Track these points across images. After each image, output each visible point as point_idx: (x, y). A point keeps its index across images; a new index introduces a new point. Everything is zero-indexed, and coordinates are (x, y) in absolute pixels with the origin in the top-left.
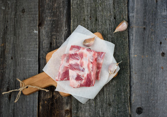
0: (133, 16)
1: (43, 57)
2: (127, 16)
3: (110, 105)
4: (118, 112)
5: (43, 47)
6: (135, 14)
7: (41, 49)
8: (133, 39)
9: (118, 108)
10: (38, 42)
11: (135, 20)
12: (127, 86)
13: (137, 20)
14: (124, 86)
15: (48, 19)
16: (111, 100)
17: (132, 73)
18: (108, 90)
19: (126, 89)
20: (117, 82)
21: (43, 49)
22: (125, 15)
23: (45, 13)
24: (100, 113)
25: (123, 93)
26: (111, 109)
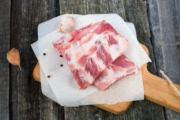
0: (159, 30)
1: (17, 101)
2: (149, 30)
5: (16, 84)
6: (160, 27)
7: (13, 88)
8: (162, 63)
10: (8, 77)
11: (161, 34)
13: (165, 35)
15: (25, 40)
17: (168, 117)
21: (16, 87)
22: (146, 29)
23: (20, 33)
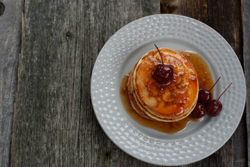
3: (69, 35)
4: (50, 20)
9: (51, 26)
12: (24, 77)
14: (32, 77)
16: (65, 45)
18: (69, 70)
19: (27, 69)
20: (46, 87)
24: (92, 18)
25: (35, 60)
26: (66, 26)
